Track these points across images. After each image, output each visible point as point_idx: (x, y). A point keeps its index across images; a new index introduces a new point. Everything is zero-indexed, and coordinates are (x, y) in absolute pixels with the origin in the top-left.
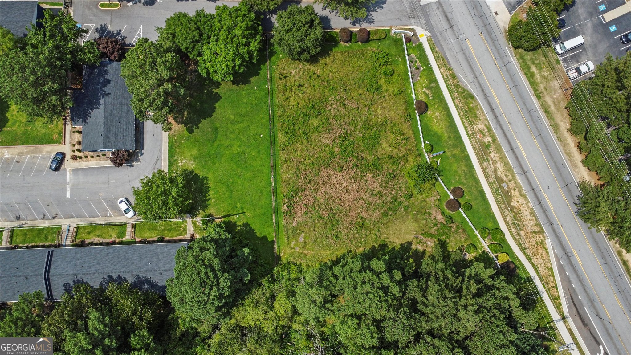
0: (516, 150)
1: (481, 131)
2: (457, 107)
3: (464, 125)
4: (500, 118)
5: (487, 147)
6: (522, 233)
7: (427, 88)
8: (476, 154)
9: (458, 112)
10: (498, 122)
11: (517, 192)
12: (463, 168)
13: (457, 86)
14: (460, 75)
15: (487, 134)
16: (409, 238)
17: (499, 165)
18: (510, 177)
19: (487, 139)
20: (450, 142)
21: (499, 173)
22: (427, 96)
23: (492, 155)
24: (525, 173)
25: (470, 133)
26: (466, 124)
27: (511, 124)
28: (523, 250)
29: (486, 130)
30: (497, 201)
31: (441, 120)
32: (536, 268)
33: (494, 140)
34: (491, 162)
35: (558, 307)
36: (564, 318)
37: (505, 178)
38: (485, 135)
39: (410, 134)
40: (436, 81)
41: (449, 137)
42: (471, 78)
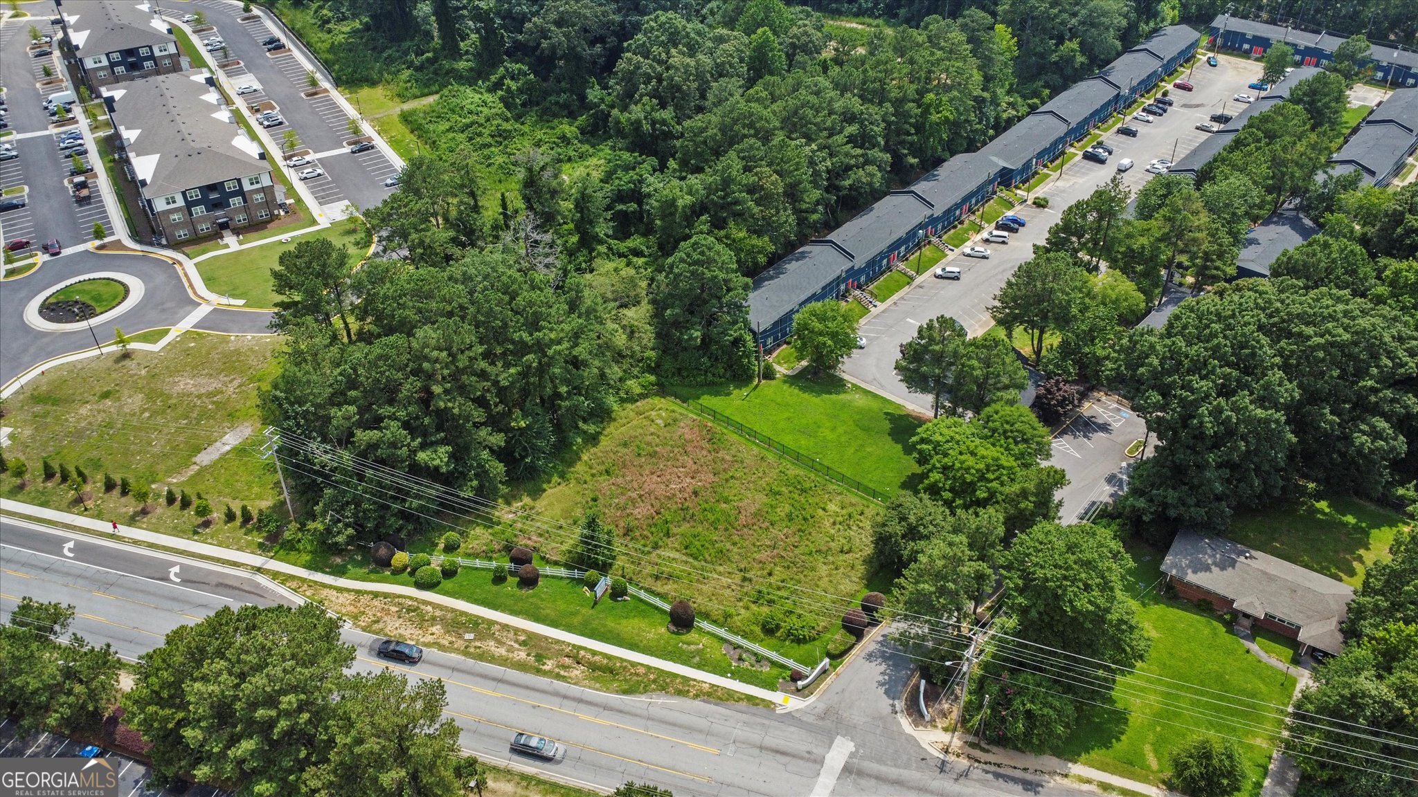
0: (494, 683)
1: (569, 667)
2: (634, 664)
3: (601, 653)
4: (558, 700)
5: (539, 658)
6: (394, 609)
7: (699, 652)
8: (546, 638)
9: (626, 661)
10: (556, 694)
11: (446, 643)
12: (548, 611)
13: (663, 688)
14: (675, 701)
15: (557, 670)
16: (541, 504)
17: (502, 651)
18: (472, 650)
19: (549, 665)
20: (597, 622)
21: (492, 643)
22: (689, 644)
23: (523, 655)
24: (453, 669)
25: (582, 653)
26: (597, 658)
27: (534, 707)
28: (376, 595)
29: (562, 673)
30: (463, 613)
31: (638, 635)
32: (340, 590)
33: (538, 671)
34: (516, 646)
35: (275, 575)
36: (259, 570)
37: (478, 644)
38: (558, 666)
39: (659, 587)
40: (699, 666)
41: (605, 626)
42: (654, 711)
